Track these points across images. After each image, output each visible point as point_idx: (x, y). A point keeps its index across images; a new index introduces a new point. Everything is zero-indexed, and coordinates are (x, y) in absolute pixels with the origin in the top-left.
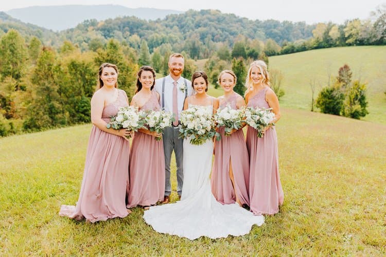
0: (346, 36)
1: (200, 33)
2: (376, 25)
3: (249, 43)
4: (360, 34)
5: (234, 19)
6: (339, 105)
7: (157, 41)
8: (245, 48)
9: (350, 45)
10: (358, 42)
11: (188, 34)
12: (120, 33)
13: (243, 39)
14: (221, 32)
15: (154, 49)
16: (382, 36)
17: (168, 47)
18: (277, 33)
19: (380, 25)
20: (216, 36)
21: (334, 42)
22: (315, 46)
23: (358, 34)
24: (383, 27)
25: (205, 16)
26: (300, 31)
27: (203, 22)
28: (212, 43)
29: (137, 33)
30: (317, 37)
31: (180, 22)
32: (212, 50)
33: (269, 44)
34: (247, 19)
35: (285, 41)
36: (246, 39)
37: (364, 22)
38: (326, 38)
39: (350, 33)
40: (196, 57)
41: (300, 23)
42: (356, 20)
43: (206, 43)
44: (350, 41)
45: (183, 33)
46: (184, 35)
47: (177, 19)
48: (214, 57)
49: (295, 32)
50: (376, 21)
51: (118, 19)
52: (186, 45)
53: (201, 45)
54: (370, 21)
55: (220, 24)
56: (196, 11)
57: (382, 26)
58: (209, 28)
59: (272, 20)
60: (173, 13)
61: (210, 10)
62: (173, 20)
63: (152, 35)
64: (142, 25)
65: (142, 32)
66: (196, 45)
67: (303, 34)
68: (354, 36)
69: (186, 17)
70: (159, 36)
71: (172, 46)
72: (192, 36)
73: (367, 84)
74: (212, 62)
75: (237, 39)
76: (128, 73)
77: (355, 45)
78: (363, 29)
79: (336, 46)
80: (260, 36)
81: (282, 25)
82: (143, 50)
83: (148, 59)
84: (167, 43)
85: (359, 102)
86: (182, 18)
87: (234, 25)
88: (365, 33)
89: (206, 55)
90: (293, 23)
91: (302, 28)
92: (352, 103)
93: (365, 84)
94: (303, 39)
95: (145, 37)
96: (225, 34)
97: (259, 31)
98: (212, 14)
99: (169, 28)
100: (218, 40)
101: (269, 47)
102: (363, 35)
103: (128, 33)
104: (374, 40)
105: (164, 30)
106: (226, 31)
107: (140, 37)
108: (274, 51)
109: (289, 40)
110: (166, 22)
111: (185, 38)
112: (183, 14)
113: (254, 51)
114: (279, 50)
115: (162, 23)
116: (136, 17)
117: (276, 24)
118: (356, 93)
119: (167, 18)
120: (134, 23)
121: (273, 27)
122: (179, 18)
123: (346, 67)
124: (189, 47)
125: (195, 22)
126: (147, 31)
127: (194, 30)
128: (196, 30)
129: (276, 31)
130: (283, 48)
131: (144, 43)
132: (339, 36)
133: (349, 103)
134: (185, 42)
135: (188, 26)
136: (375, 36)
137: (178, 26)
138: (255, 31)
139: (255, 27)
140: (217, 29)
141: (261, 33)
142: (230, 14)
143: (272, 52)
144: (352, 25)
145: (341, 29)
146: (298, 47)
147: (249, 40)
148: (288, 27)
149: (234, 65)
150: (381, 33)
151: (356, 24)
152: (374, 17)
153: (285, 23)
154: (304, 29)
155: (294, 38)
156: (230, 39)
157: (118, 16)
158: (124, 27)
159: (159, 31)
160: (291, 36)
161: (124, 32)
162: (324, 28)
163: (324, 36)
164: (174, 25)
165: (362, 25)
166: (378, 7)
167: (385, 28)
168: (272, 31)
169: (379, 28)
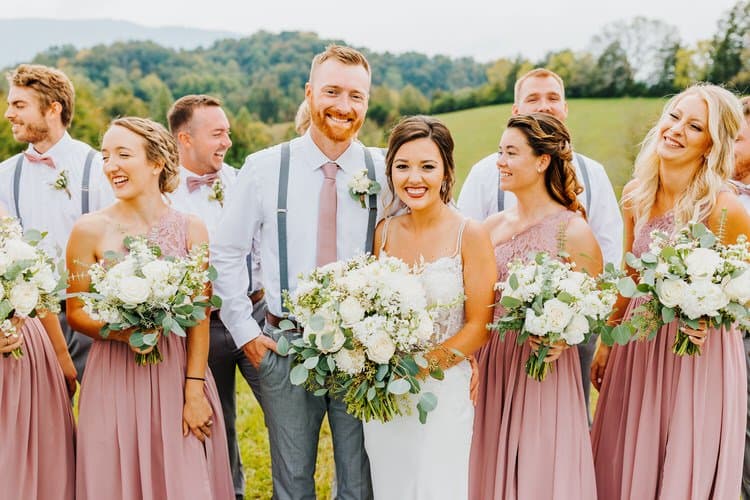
1: (278, 73)
2: (602, 62)
4: (573, 78)
10: (570, 93)
11: (256, 75)
12: (122, 72)
16: (613, 81)
18: (423, 77)
19: (608, 62)
22: (492, 99)
23: (569, 77)
24: (614, 64)
25: (288, 43)
26: (464, 74)
27: (285, 54)
29: (156, 73)
30: (495, 83)
31: (242, 54)
33: (408, 96)
35: (438, 90)
37: (578, 55)
41: (465, 60)
42: (566, 52)
45: (246, 73)
46: (249, 77)
47: (234, 47)
49: (456, 76)
50: (602, 52)
51: (117, 44)
52: (252, 96)
53: (281, 96)
56: (270, 34)
57: (612, 63)
58: (296, 64)
59: (415, 54)
60: (228, 37)
61: (298, 32)
62: (228, 48)
63: (186, 78)
64: (166, 57)
65: (164, 70)
66: (273, 97)
67: (471, 79)
69: (252, 43)
70: (200, 79)
71: (225, 97)
72: (265, 79)
78: (579, 69)
80: (391, 83)
81: (433, 62)
84: (216, 92)
86: (245, 47)
90: (453, 58)
91: (469, 67)
94: (471, 86)
97: (391, 72)
98: (302, 38)
99: (219, 64)
101: (408, 102)
102: (578, 80)
103: (138, 72)
104: (598, 88)
105: (210, 67)
107: (163, 80)
108: (417, 108)
109: (443, 88)
110: (215, 53)
111: (251, 83)
112: (247, 39)
113: (379, 108)
114: (426, 105)
115: (206, 55)
116: (155, 42)
117: (421, 61)
119: (217, 45)
120: (149, 53)
121: (415, 65)
122: (239, 46)
124: (257, 101)
125: (269, 53)
126: (177, 69)
127: (267, 68)
128: (272, 68)
129: (420, 72)
130: (433, 102)
134: (249, 90)
135: (257, 61)
136: (600, 82)
137: (237, 59)
138: (383, 71)
139: (383, 66)
141: (394, 75)
142: (336, 40)
144: (559, 61)
146: (461, 101)
148: (444, 66)
150: (610, 75)
151: (565, 59)
152: (598, 45)
153: (437, 57)
154: (471, 70)
155: (454, 84)
157: (118, 39)
158: (130, 61)
159: (201, 68)
160: (449, 83)
161: (129, 70)
162: (509, 67)
163: (508, 82)
164: (228, 59)
165: (578, 62)
166: (605, 27)
167: (616, 66)
168: (413, 73)
169: (607, 67)
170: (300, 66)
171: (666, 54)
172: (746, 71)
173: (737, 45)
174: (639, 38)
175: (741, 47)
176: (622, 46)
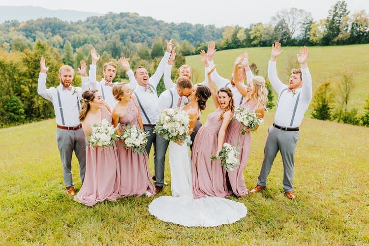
0: (251, 38)
1: (120, 34)
2: (276, 29)
4: (263, 37)
5: (152, 22)
7: (79, 42)
8: (163, 48)
9: (255, 46)
10: (262, 43)
11: (108, 34)
12: (42, 34)
13: (161, 39)
14: (140, 33)
15: (77, 49)
16: (282, 38)
17: (89, 46)
18: (190, 35)
19: (280, 29)
20: (136, 38)
21: (242, 43)
22: (225, 47)
23: (261, 36)
24: (282, 30)
25: (124, 19)
26: (210, 33)
27: (122, 24)
28: (132, 44)
29: (59, 34)
30: (226, 39)
31: (100, 24)
32: (132, 50)
33: (184, 45)
34: (163, 22)
35: (198, 42)
36: (163, 40)
37: (266, 25)
38: (234, 40)
39: (254, 35)
41: (210, 26)
42: (259, 24)
43: (126, 43)
44: (255, 42)
45: (104, 34)
46: (105, 36)
47: (98, 21)
48: (135, 57)
49: (206, 34)
50: (276, 25)
52: (107, 45)
53: (122, 45)
54: (271, 25)
55: (138, 26)
56: (115, 14)
58: (128, 29)
59: (186, 24)
60: (94, 15)
61: (129, 13)
62: (94, 21)
63: (74, 36)
64: (64, 26)
65: (63, 33)
66: (117, 46)
67: (213, 36)
68: (258, 38)
69: (106, 19)
70: (82, 37)
71: (94, 46)
72: (113, 37)
74: (133, 62)
75: (155, 40)
76: (57, 73)
77: (259, 46)
78: (265, 32)
79: (243, 47)
80: (174, 38)
81: (195, 27)
82: (67, 50)
83: (72, 58)
84: (89, 43)
86: (102, 20)
87: (151, 27)
88: (268, 36)
89: (126, 55)
90: (205, 26)
91: (212, 30)
94: (215, 40)
95: (68, 37)
96: (144, 35)
98: (131, 16)
99: (89, 29)
100: (137, 41)
101: (185, 48)
102: (265, 37)
103: (50, 34)
105: (85, 31)
106: (144, 32)
107: (63, 37)
108: (189, 51)
109: (201, 42)
110: (87, 24)
111: (106, 39)
112: (103, 16)
114: (194, 50)
115: (83, 25)
116: (58, 18)
117: (189, 27)
119: (88, 20)
120: (55, 24)
121: (186, 29)
122: (99, 20)
123: (253, 65)
124: (110, 47)
125: (115, 24)
126: (69, 32)
127: (114, 32)
128: (116, 31)
129: (189, 33)
130: (197, 48)
131: (67, 43)
132: (245, 38)
134: (106, 42)
135: (109, 28)
137: (99, 27)
138: (171, 33)
139: (171, 30)
140: (136, 31)
141: (176, 34)
142: (147, 17)
143: (187, 52)
144: (256, 29)
145: (247, 31)
147: (166, 41)
148: (200, 30)
149: (155, 64)
150: (281, 36)
151: (259, 28)
152: (275, 22)
153: (197, 25)
154: (214, 32)
155: (206, 39)
156: (149, 40)
157: (39, 17)
158: (46, 28)
159: (81, 32)
160: (203, 38)
161: (46, 33)
162: (233, 31)
163: (232, 38)
164: (95, 27)
165: (265, 29)
166: (278, 13)
167: (283, 31)
168: (185, 33)
169: (279, 31)
170: (130, 30)
171: (306, 26)
172: (342, 34)
173: (338, 22)
174: (294, 18)
175: (339, 23)
176: (286, 22)
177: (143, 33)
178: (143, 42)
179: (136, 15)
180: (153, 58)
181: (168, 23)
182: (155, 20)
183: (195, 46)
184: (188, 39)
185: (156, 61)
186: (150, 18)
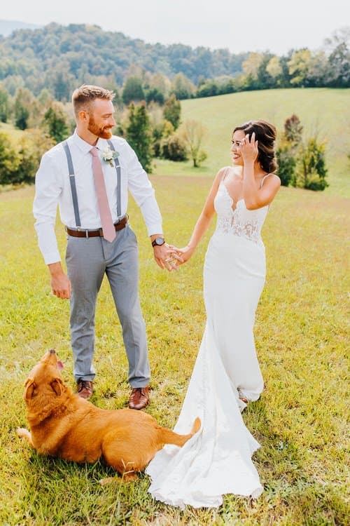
0: (291, 73)
1: (68, 60)
2: (332, 59)
3: (148, 79)
4: (310, 71)
5: (123, 41)
6: (288, 174)
8: (143, 86)
9: (296, 86)
10: (307, 82)
11: (50, 61)
13: (139, 71)
14: (102, 60)
16: (340, 74)
17: (18, 81)
18: (188, 65)
19: (337, 59)
20: (96, 67)
21: (274, 81)
22: (246, 86)
23: (307, 70)
24: (342, 61)
25: (76, 35)
26: (221, 63)
27: (73, 44)
28: (89, 78)
30: (249, 73)
31: (35, 41)
33: (179, 81)
34: (142, 41)
35: (201, 77)
36: (144, 72)
37: (314, 53)
38: (262, 75)
39: (296, 68)
40: (65, 99)
41: (221, 51)
42: (305, 50)
43: (80, 77)
44: (297, 80)
45: (41, 59)
46: (44, 62)
47: (30, 37)
49: (215, 65)
50: (332, 52)
52: (47, 78)
53: (72, 79)
54: (324, 53)
55: (100, 48)
56: (61, 26)
57: (340, 60)
58: (83, 52)
59: (182, 46)
60: (25, 27)
61: (84, 25)
62: (25, 37)
66: (64, 79)
67: (226, 67)
68: (302, 73)
69: (45, 34)
71: (25, 79)
72: (59, 65)
73: (326, 143)
75: (129, 71)
77: (303, 86)
78: (314, 64)
79: (275, 86)
80: (162, 68)
81: (196, 52)
84: (16, 75)
85: (317, 170)
86: (39, 37)
88: (317, 70)
90: (212, 50)
91: (225, 58)
92: (307, 172)
93: (323, 144)
94: (228, 74)
96: (109, 64)
97: (162, 60)
98: (88, 30)
99: (18, 51)
100: (97, 73)
101: (179, 87)
102: (313, 73)
104: (329, 79)
105: (10, 54)
106: (110, 58)
108: (186, 92)
109: (206, 77)
110: (13, 41)
111: (45, 69)
112: (41, 30)
113: (156, 92)
114: (194, 90)
115: (6, 42)
117: (186, 52)
118: (313, 157)
119: (14, 35)
121: (182, 55)
122: (34, 35)
123: (294, 119)
124: (51, 82)
125: (60, 42)
127: (58, 56)
128: (63, 55)
129: (185, 61)
130: (199, 87)
132: (280, 71)
133: (303, 170)
134: (45, 74)
135: (49, 49)
136: (330, 75)
137: (32, 48)
138: (155, 60)
139: (155, 55)
140: (96, 56)
141: (165, 63)
142: (116, 33)
143: (183, 94)
144: (299, 57)
145: (283, 62)
146: (222, 87)
147: (148, 73)
148: (205, 57)
149: (132, 113)
150: (338, 70)
151: (304, 56)
152: (330, 46)
153: (199, 49)
154: (227, 61)
155: (213, 72)
156: (117, 71)
159: (2, 55)
160: (209, 70)
162: (260, 60)
163: (259, 72)
164: (25, 47)
165: (313, 59)
166: (335, 32)
167: (343, 63)
168: (180, 62)
169: (336, 63)
170: (86, 54)
176: (347, 47)
177: (109, 61)
178: (108, 74)
179: (96, 29)
180: (127, 103)
181: (151, 44)
182: (129, 38)
183: (195, 84)
184: (184, 71)
185: (133, 108)
186: (120, 35)
